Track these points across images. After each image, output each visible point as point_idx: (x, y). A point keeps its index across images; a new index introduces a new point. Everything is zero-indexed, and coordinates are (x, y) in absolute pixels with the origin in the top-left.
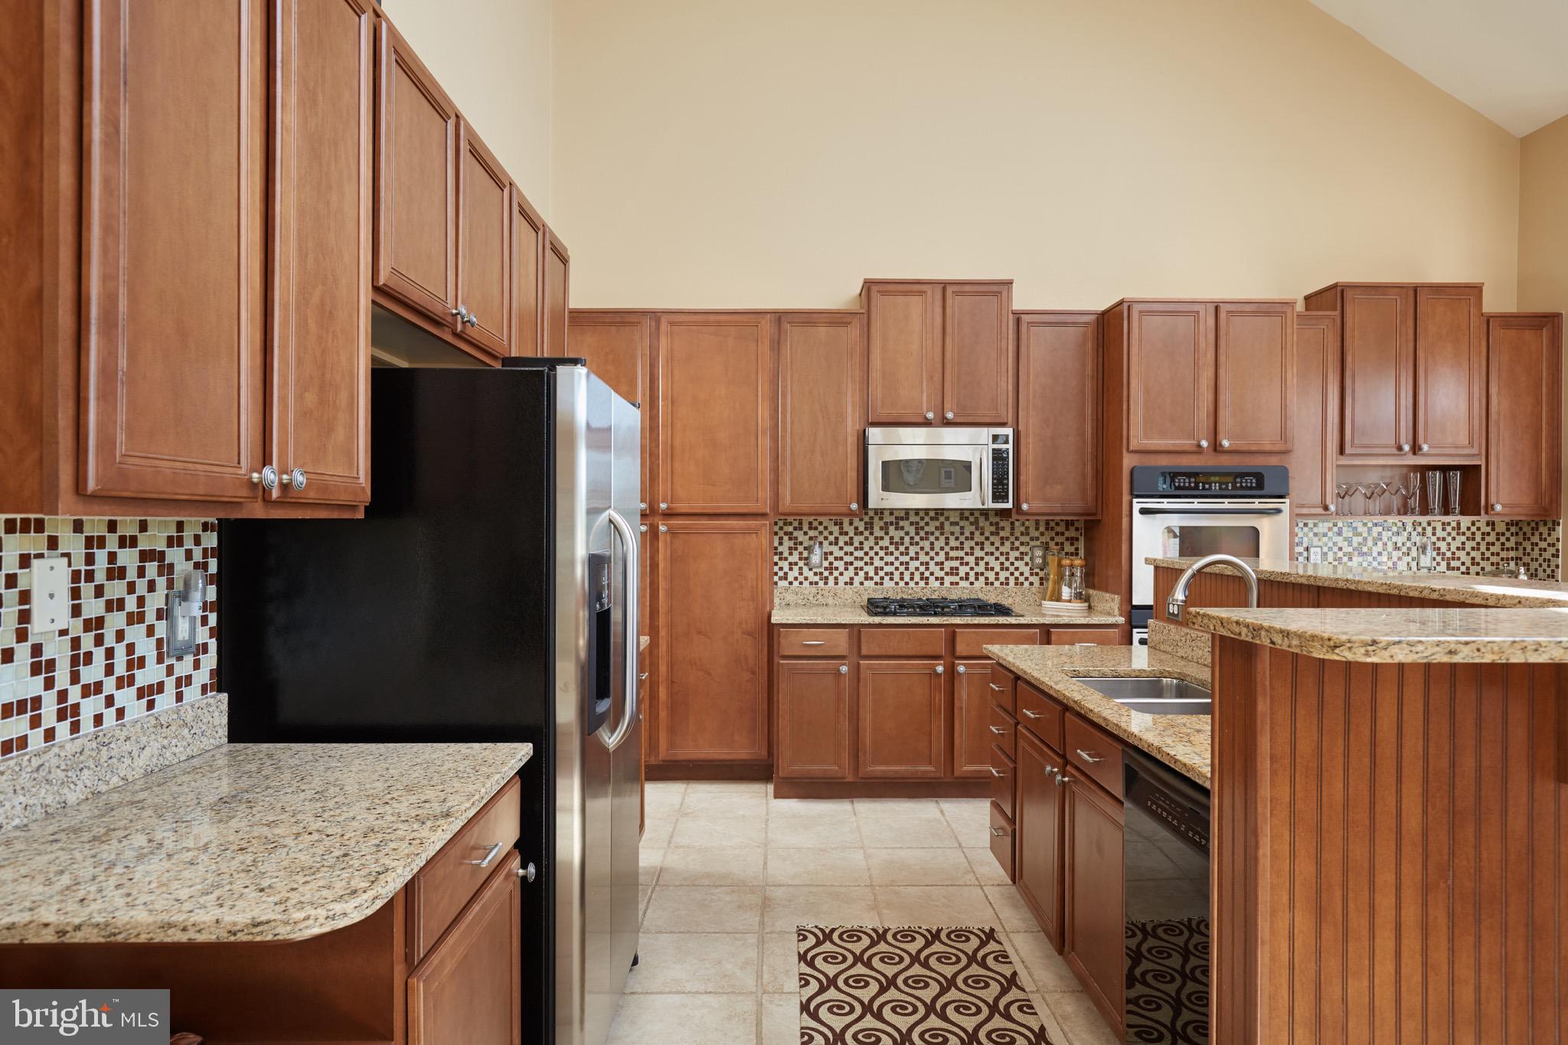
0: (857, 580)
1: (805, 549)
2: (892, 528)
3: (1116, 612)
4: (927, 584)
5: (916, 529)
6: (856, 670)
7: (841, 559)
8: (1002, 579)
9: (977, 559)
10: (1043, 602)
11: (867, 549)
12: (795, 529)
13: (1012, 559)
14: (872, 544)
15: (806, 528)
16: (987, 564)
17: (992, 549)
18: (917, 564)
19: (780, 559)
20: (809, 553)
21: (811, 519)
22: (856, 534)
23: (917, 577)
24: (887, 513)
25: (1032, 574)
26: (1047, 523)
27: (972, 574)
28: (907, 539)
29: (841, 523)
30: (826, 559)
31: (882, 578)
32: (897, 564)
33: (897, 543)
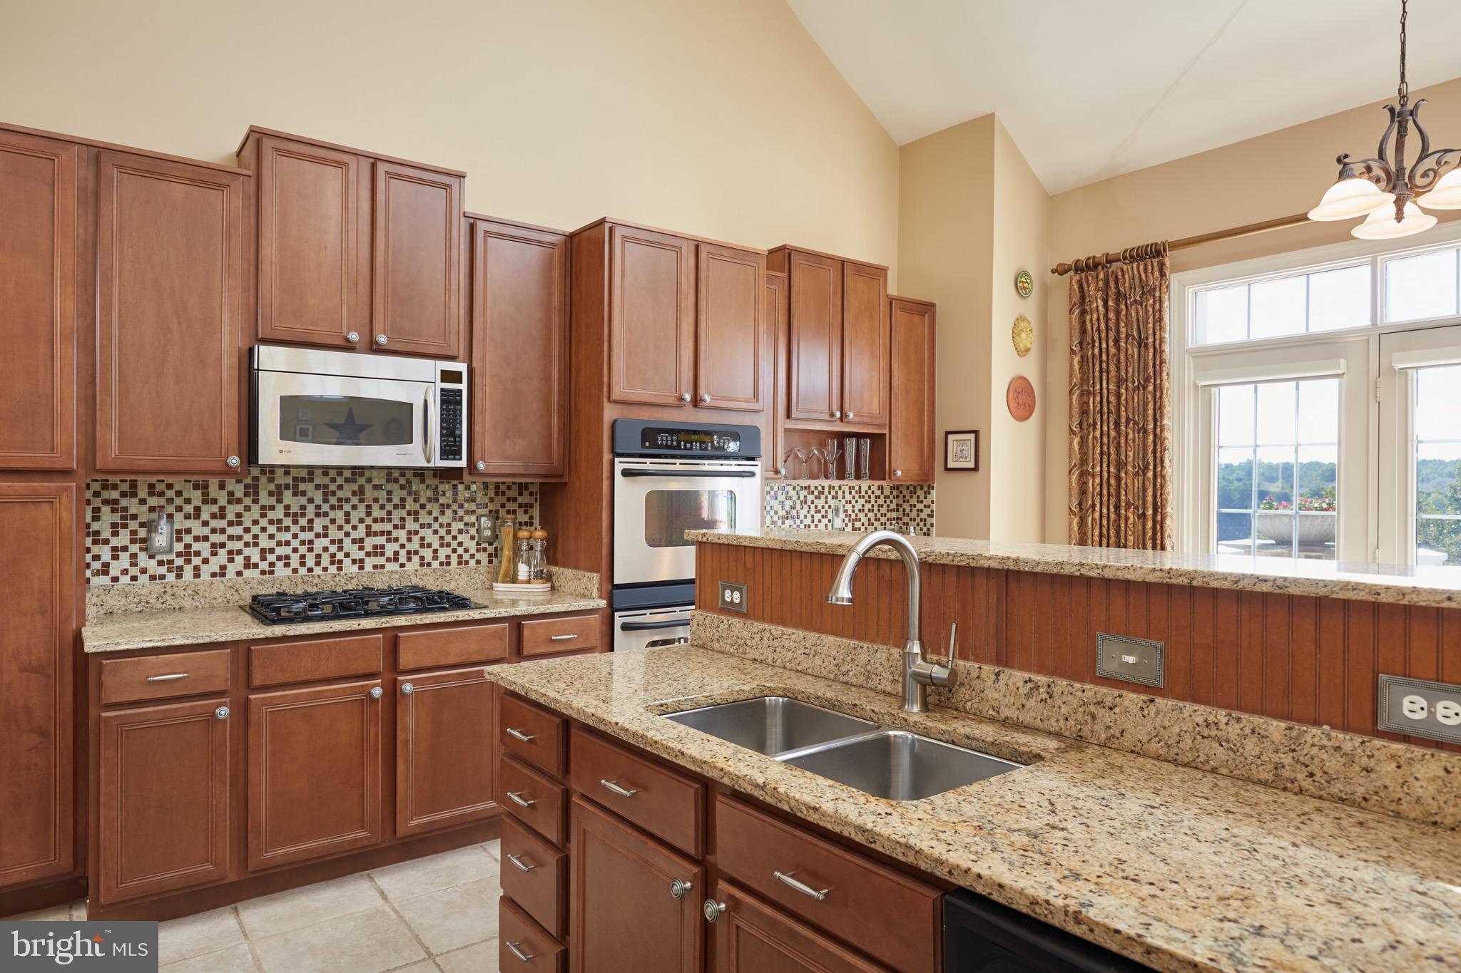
0: (231, 569)
1: (142, 525)
2: (287, 494)
3: (595, 593)
4: (340, 569)
5: (325, 494)
6: (243, 711)
7: (206, 539)
8: (442, 558)
9: (409, 533)
10: (495, 584)
11: (248, 523)
12: (124, 495)
13: (454, 533)
14: (257, 516)
15: (142, 493)
16: (422, 539)
17: (429, 520)
18: (325, 542)
19: (95, 542)
20: (149, 532)
21: (153, 479)
22: (230, 502)
23: (325, 560)
24: (280, 472)
25: (478, 551)
26: (497, 486)
27: (403, 553)
28: (311, 509)
29: (206, 487)
30: (179, 540)
31: (272, 565)
32: (295, 543)
33: (295, 515)
